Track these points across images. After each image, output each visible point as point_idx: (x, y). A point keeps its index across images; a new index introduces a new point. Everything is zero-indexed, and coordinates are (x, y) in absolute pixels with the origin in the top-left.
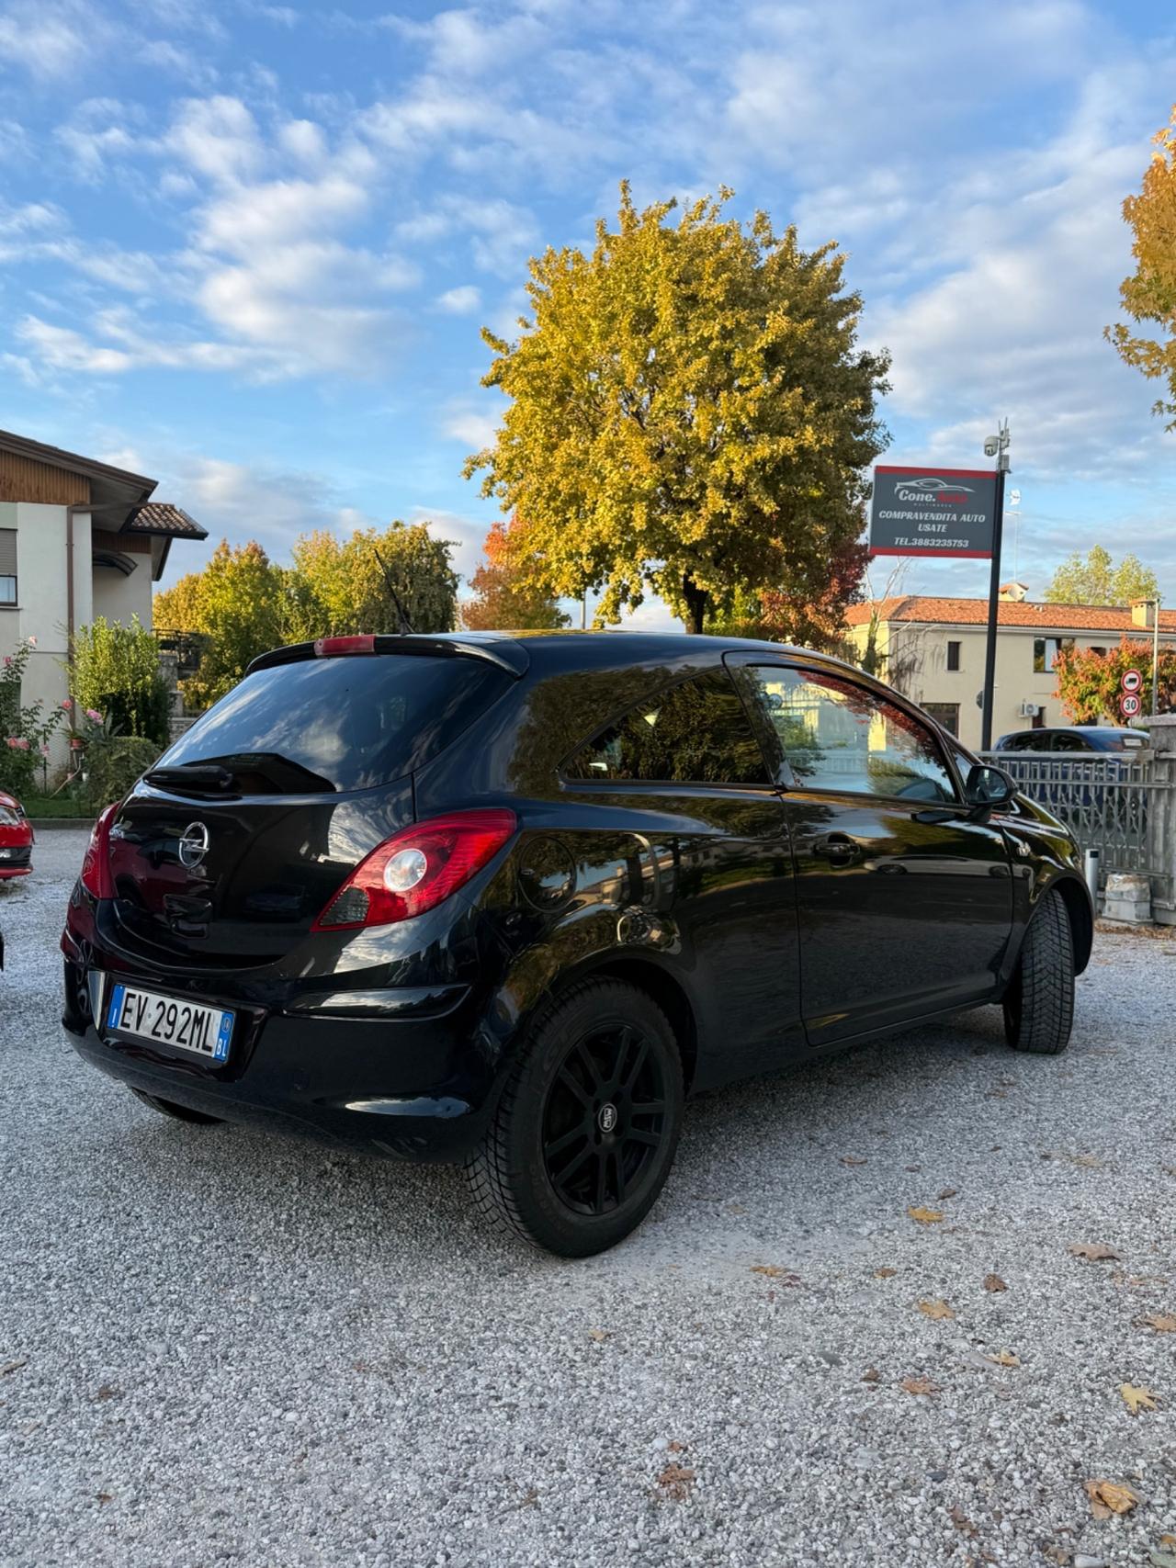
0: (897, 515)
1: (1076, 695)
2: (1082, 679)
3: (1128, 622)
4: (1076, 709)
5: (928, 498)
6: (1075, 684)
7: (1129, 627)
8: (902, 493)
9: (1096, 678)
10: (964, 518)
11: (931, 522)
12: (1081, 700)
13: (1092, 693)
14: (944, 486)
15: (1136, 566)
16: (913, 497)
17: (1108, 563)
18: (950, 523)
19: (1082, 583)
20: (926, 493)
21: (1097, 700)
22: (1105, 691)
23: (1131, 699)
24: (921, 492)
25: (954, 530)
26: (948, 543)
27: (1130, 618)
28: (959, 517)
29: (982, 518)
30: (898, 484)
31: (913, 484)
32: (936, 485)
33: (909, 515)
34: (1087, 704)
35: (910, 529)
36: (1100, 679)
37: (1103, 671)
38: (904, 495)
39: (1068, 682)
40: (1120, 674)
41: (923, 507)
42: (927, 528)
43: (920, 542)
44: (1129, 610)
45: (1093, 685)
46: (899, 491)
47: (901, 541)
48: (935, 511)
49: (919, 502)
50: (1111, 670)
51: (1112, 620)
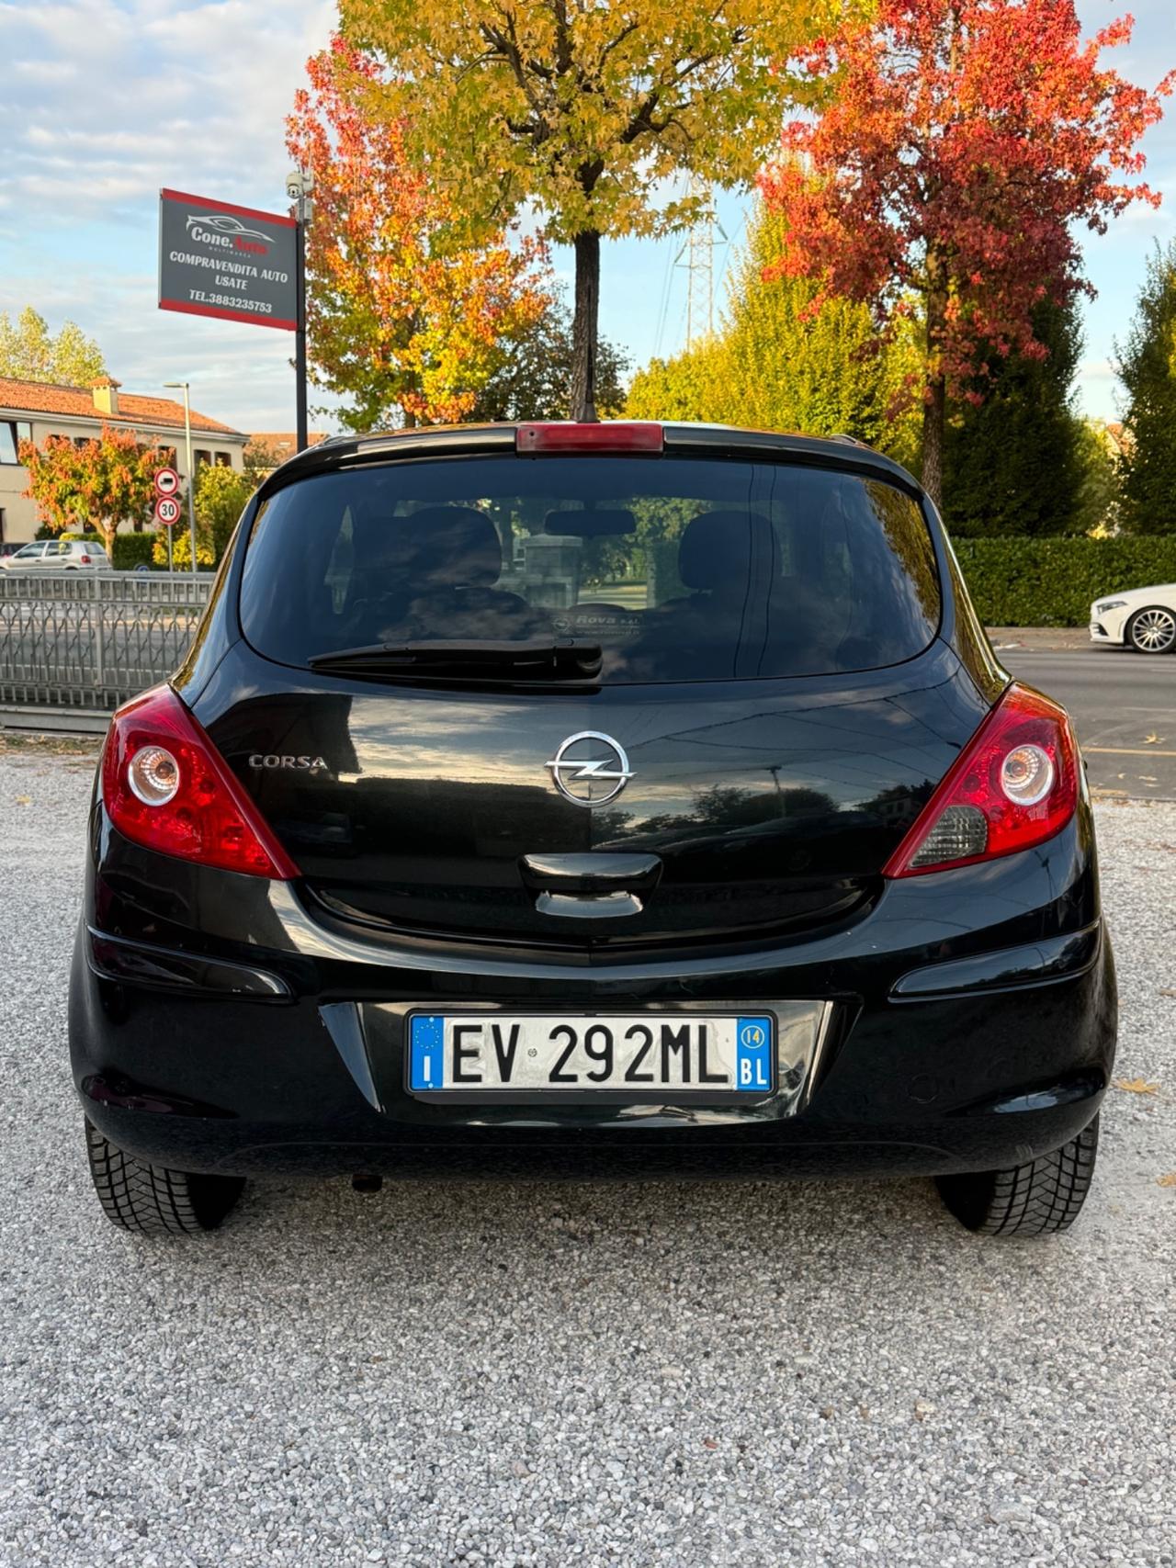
0: (192, 260)
1: (54, 495)
2: (59, 475)
3: (89, 406)
4: (55, 512)
5: (225, 242)
6: (51, 481)
7: (92, 413)
8: (195, 230)
9: (77, 475)
10: (266, 275)
11: (230, 275)
12: (61, 501)
13: (73, 493)
14: (241, 229)
15: (77, 337)
16: (207, 238)
17: (44, 331)
18: (249, 278)
19: (15, 353)
20: (222, 235)
21: (80, 502)
22: (89, 491)
23: (168, 503)
24: (218, 233)
25: (256, 289)
26: (249, 305)
27: (92, 402)
28: (260, 273)
29: (284, 278)
30: (190, 218)
31: (206, 220)
32: (232, 226)
33: (204, 262)
34: (67, 508)
35: (205, 279)
36: (81, 476)
37: (84, 466)
38: (198, 234)
39: (43, 479)
40: (104, 472)
41: (218, 253)
42: (226, 282)
43: (218, 299)
44: (89, 392)
45: (72, 482)
46: (192, 227)
47: (197, 295)
48: (234, 260)
49: (214, 246)
50: (94, 466)
51: (71, 402)
